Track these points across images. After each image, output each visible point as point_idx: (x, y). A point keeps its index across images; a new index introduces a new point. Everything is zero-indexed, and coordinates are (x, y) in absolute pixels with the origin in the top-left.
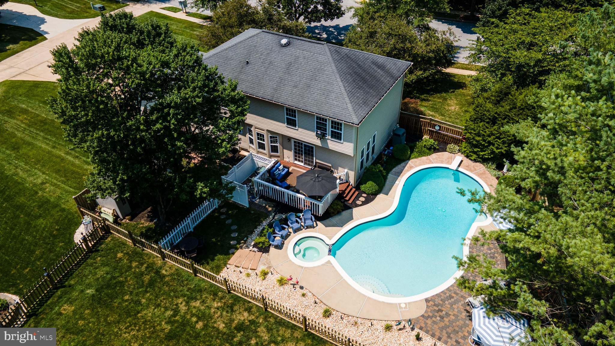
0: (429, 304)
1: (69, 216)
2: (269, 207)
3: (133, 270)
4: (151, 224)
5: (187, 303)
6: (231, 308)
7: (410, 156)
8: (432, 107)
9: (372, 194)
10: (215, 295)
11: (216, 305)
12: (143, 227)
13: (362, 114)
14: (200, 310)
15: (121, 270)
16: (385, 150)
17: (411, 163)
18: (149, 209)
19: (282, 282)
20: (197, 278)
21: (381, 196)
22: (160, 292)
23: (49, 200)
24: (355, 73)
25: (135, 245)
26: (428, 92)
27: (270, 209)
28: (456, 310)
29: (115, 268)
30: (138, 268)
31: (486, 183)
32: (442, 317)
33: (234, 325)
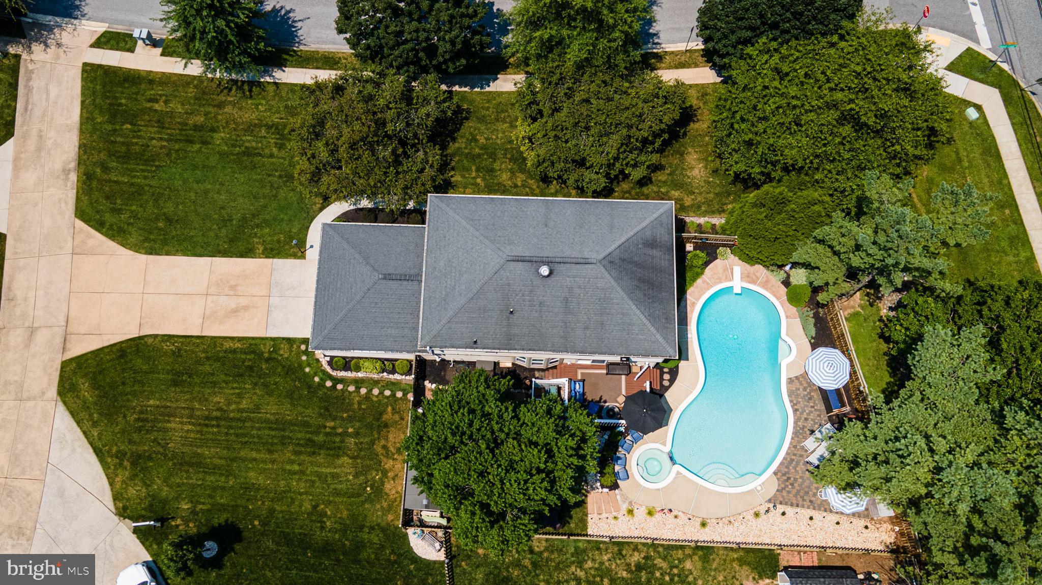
0: (779, 477)
5: (581, 568)
6: (620, 555)
9: (675, 367)
10: (598, 549)
11: (606, 558)
14: (596, 569)
17: (689, 295)
19: (650, 513)
20: (571, 541)
21: (683, 365)
22: (549, 569)
24: (639, 280)
31: (775, 296)
32: (792, 485)
33: (633, 568)
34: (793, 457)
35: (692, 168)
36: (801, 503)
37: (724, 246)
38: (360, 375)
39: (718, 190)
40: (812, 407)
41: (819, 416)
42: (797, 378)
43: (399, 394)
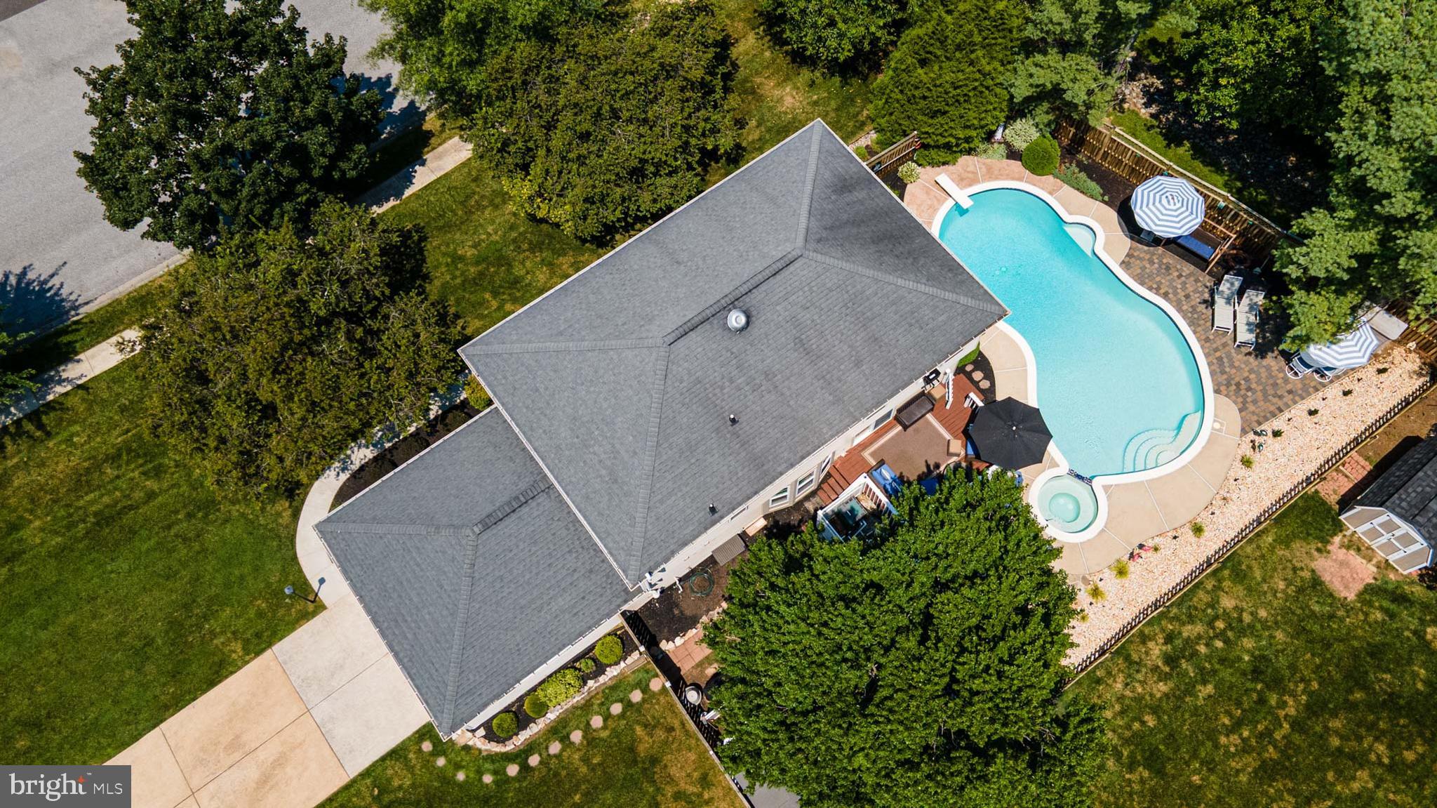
0: (1225, 392)
6: (1133, 664)
10: (1098, 681)
11: (1119, 686)
19: (1122, 572)
24: (874, 242)
31: (1013, 179)
32: (1249, 389)
33: (1167, 669)
34: (1218, 354)
35: (780, 100)
36: (1280, 403)
37: (902, 161)
38: (552, 716)
39: (833, 104)
40: (1180, 276)
41: (1197, 281)
42: (1128, 255)
43: (636, 696)
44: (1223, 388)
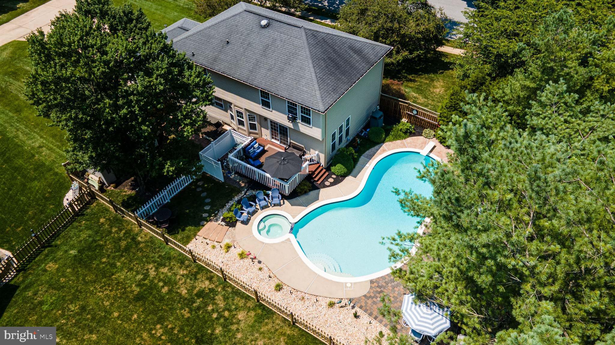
0: (373, 286)
1: (61, 180)
2: (243, 182)
3: (113, 235)
4: (133, 192)
5: (157, 269)
6: (194, 276)
7: (385, 140)
8: (417, 89)
9: (341, 176)
10: (182, 263)
11: (181, 273)
12: (125, 195)
13: (329, 102)
14: (167, 276)
15: (102, 234)
16: (362, 132)
17: (385, 146)
18: (133, 178)
19: (242, 256)
20: (168, 247)
21: (349, 178)
22: (134, 257)
23: (44, 164)
24: (329, 58)
25: (116, 212)
26: (416, 72)
27: (243, 185)
28: (396, 293)
29: (97, 232)
30: (117, 233)
33: (195, 292)
35: (435, 88)
36: (380, 317)
44: (375, 284)
